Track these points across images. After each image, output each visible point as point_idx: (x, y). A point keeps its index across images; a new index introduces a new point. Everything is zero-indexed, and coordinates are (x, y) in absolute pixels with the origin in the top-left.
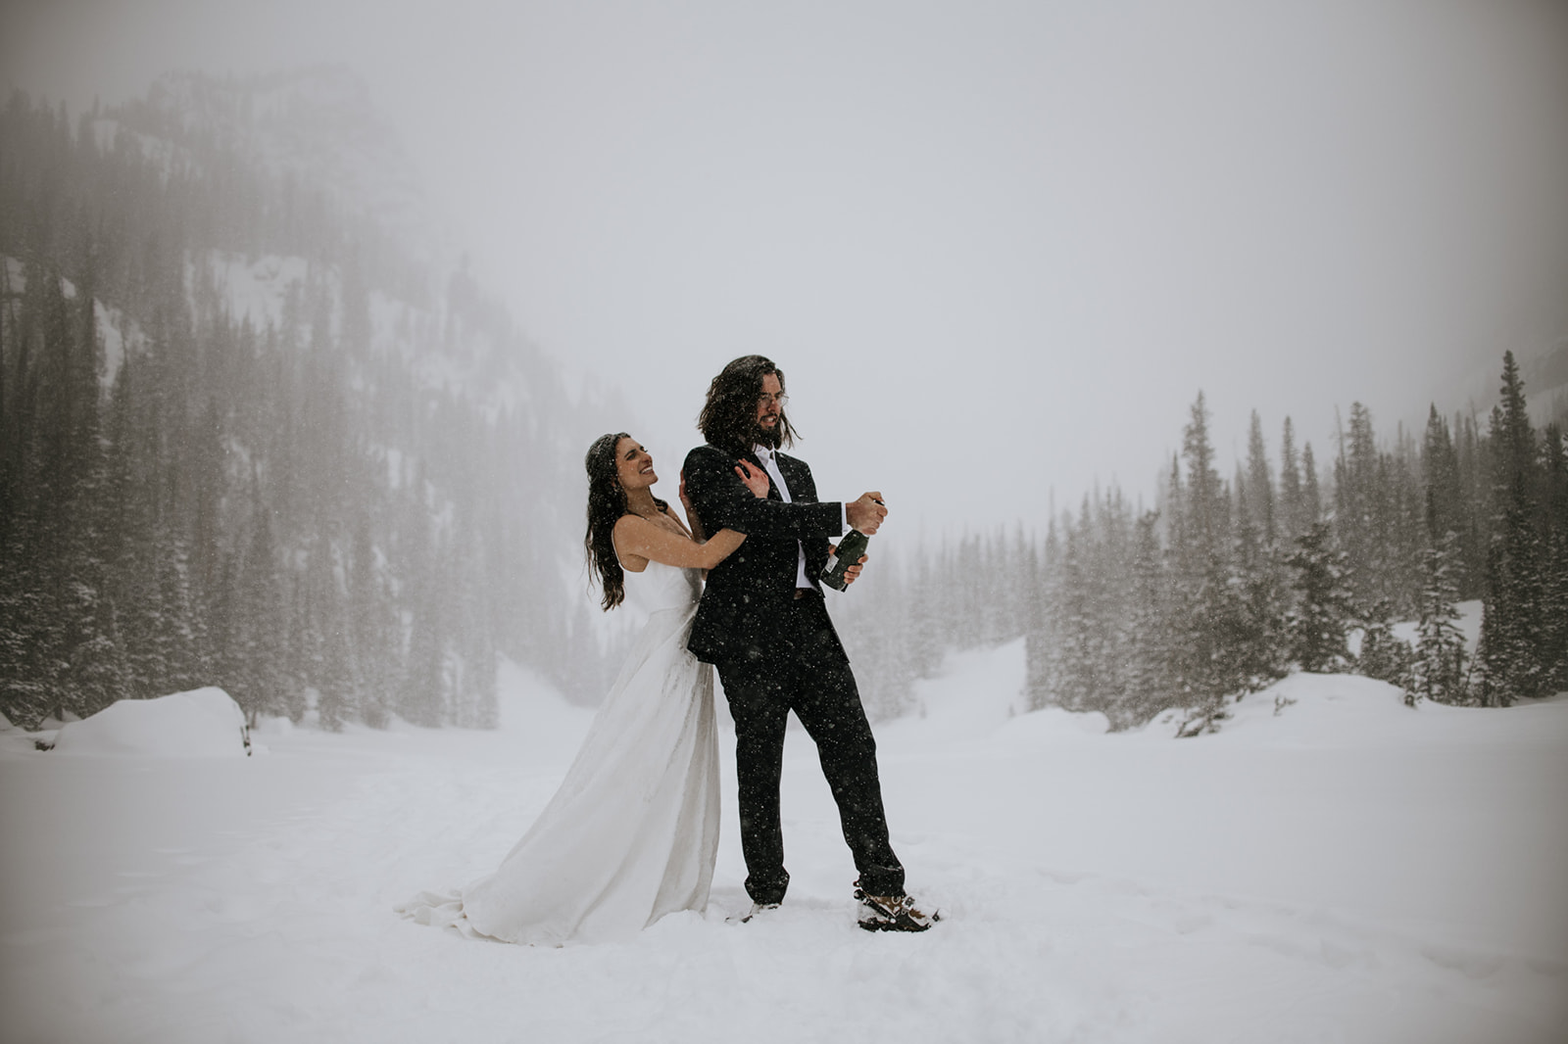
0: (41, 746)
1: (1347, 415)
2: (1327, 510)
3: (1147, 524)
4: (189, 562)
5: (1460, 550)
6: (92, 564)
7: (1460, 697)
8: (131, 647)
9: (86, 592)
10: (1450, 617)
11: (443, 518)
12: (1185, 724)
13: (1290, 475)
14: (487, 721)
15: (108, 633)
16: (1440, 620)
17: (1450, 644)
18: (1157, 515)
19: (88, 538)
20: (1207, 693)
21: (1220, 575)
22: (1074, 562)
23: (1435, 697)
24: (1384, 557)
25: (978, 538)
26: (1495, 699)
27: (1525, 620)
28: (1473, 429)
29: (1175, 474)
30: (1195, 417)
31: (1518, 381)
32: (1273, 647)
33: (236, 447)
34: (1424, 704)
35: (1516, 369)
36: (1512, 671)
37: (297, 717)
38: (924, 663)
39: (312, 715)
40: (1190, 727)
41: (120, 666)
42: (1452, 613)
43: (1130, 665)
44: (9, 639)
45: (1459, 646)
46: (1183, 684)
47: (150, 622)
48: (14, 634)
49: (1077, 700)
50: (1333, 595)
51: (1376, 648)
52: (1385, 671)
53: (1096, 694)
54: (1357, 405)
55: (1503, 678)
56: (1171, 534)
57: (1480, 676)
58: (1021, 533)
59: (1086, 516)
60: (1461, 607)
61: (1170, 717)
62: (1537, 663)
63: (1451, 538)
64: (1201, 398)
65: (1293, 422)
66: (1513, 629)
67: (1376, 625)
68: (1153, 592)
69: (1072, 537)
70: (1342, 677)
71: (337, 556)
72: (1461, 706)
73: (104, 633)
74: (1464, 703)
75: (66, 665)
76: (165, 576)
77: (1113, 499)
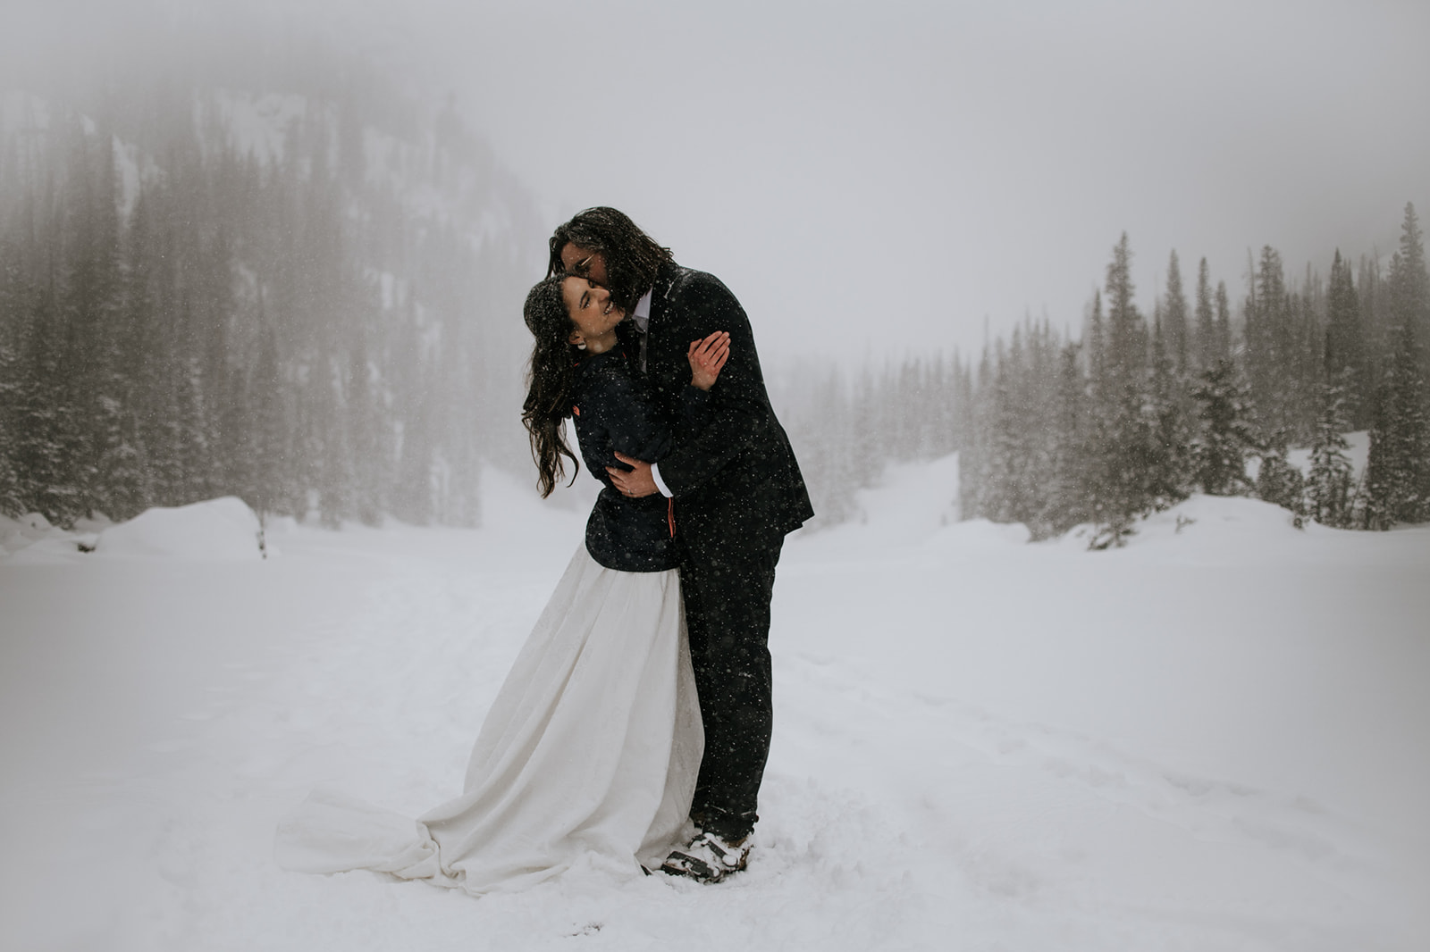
0: (83, 549)
1: (1258, 258)
2: (1237, 342)
3: (1070, 354)
4: (201, 376)
5: (1356, 384)
6: (116, 380)
7: (1346, 521)
8: (152, 453)
9: (111, 404)
10: (1341, 446)
11: (432, 337)
12: (1095, 538)
13: (1204, 308)
14: (471, 520)
15: (131, 441)
16: (1331, 449)
17: (1339, 472)
18: (1080, 347)
19: (112, 355)
20: (1117, 512)
21: (1134, 403)
22: (1003, 388)
23: (1323, 520)
24: (1286, 389)
25: (918, 361)
26: (1376, 523)
27: (1407, 452)
28: (1375, 272)
29: (1097, 310)
30: (1118, 257)
31: (1417, 231)
32: (1178, 471)
33: (243, 271)
34: (1311, 525)
35: (1417, 219)
36: (1392, 499)
37: (300, 516)
38: (866, 474)
39: (314, 515)
40: (1101, 541)
41: (143, 471)
42: (1343, 443)
43: (1052, 482)
44: (47, 448)
45: (1346, 473)
46: (1096, 502)
47: (168, 431)
48: (50, 444)
49: (1002, 512)
50: (1233, 425)
51: (1271, 474)
52: (1280, 495)
53: (1019, 507)
54: (1267, 248)
55: (1384, 505)
56: (1094, 363)
57: (1364, 502)
58: (957, 358)
59: (1016, 346)
60: (1350, 437)
61: (1083, 532)
62: (1416, 492)
63: (1348, 373)
64: (1124, 238)
65: (1209, 262)
66: (1395, 461)
67: (1273, 453)
68: (1074, 416)
69: (1002, 364)
70: (1239, 501)
71: (336, 370)
72: (1345, 528)
73: (129, 441)
74: (1348, 526)
75: (94, 470)
76: (182, 389)
77: (1042, 330)
